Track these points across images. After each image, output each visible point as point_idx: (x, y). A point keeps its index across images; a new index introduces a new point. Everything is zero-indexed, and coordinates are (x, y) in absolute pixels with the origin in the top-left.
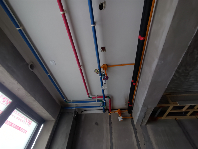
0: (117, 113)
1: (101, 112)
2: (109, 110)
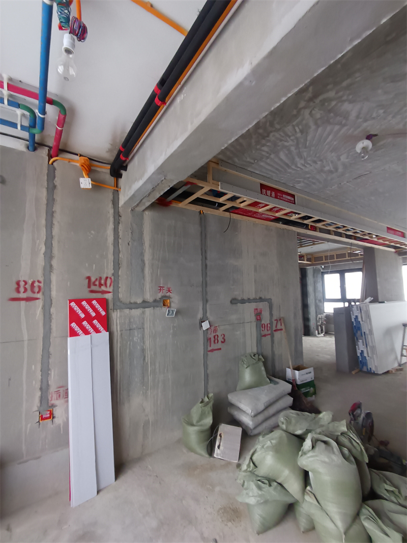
1: (20, 146)
2: (50, 148)
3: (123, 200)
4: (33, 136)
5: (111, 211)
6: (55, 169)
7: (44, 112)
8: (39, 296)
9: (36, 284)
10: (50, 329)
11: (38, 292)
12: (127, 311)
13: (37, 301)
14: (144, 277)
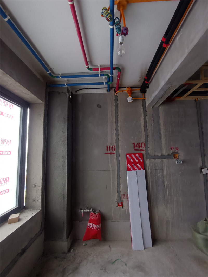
0: (126, 92)
1: (104, 91)
2: (115, 88)
3: (147, 103)
4: (109, 85)
5: (142, 110)
6: (117, 97)
7: (112, 74)
8: (115, 152)
9: (113, 147)
10: (120, 166)
11: (114, 151)
12: (153, 160)
13: (114, 154)
14: (161, 142)
